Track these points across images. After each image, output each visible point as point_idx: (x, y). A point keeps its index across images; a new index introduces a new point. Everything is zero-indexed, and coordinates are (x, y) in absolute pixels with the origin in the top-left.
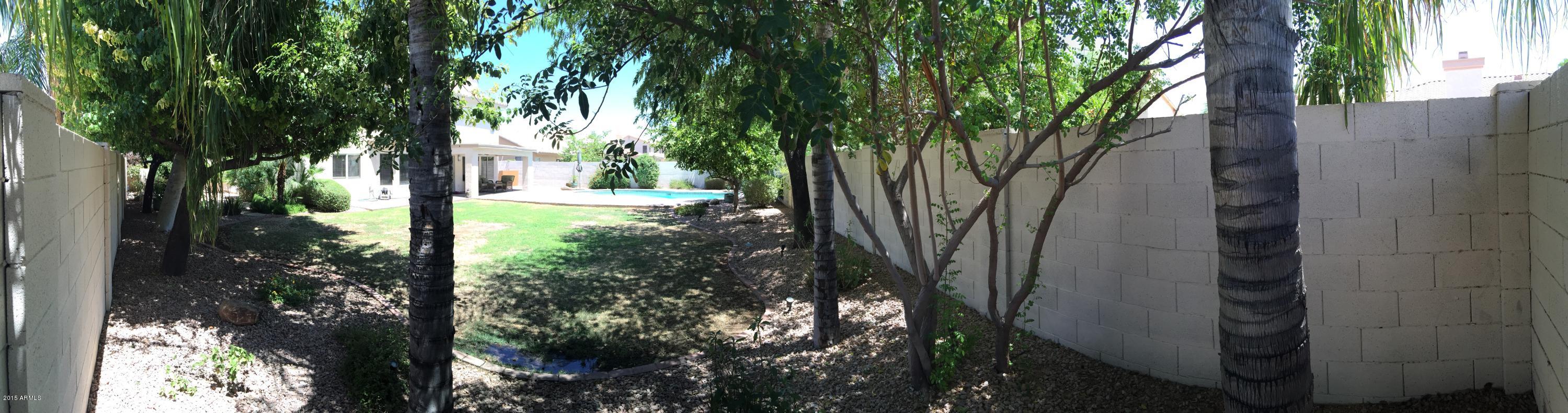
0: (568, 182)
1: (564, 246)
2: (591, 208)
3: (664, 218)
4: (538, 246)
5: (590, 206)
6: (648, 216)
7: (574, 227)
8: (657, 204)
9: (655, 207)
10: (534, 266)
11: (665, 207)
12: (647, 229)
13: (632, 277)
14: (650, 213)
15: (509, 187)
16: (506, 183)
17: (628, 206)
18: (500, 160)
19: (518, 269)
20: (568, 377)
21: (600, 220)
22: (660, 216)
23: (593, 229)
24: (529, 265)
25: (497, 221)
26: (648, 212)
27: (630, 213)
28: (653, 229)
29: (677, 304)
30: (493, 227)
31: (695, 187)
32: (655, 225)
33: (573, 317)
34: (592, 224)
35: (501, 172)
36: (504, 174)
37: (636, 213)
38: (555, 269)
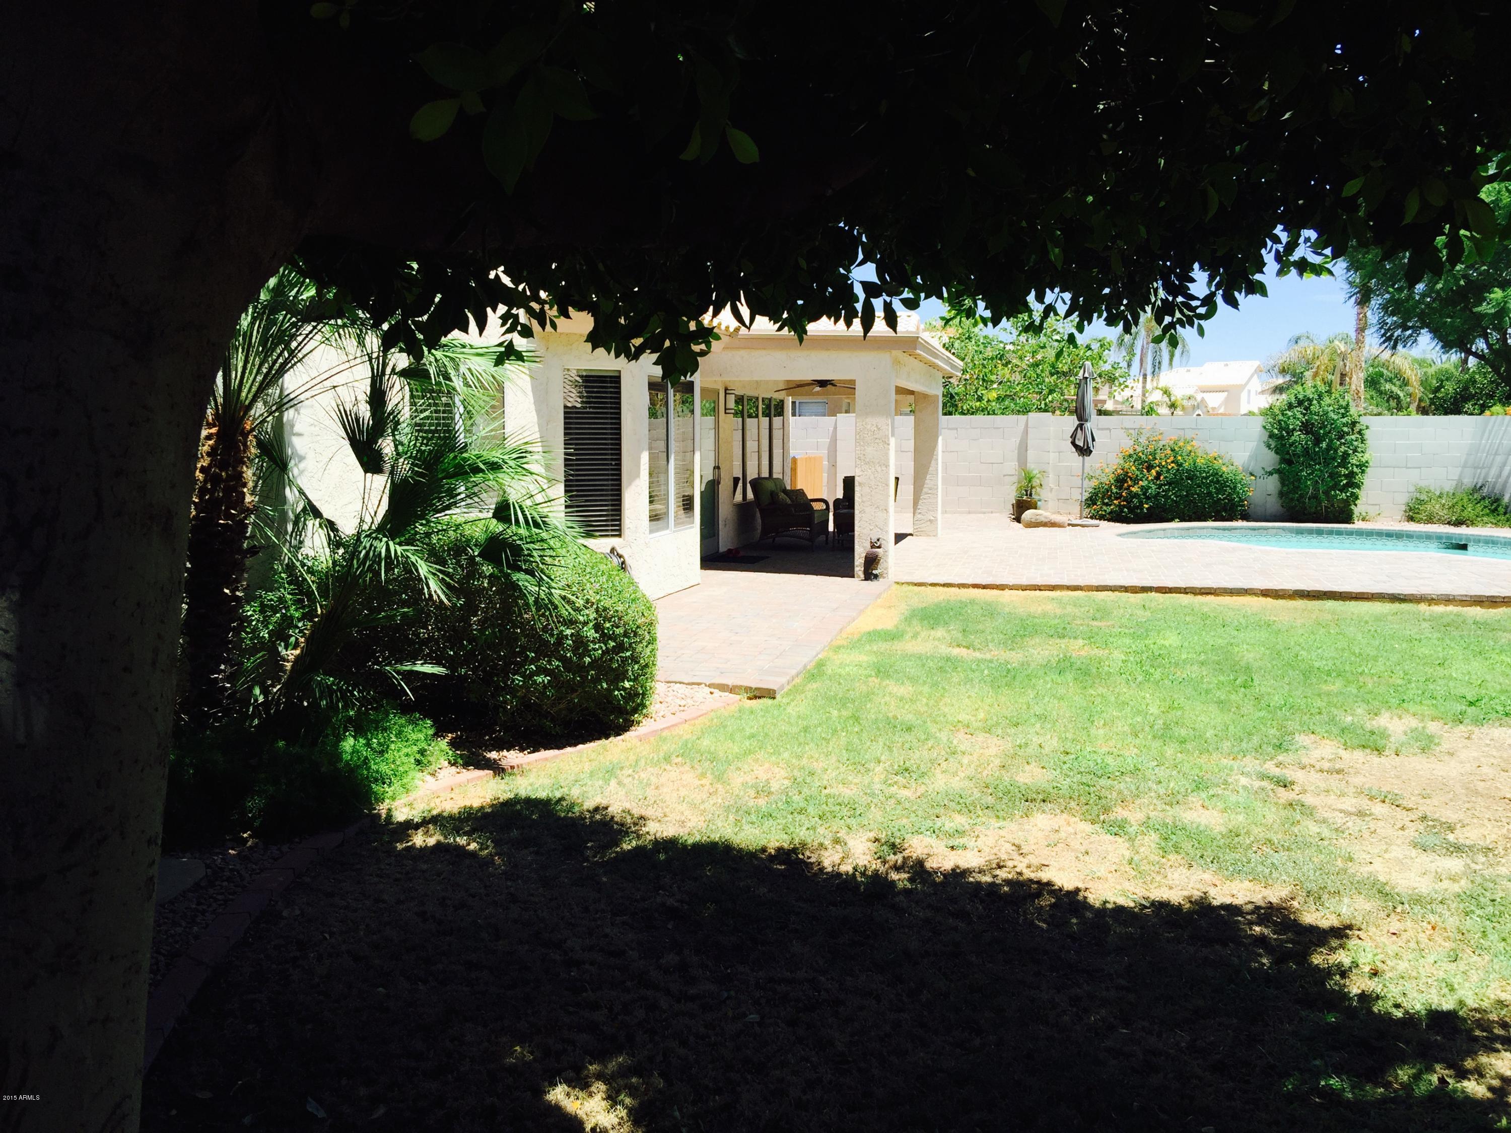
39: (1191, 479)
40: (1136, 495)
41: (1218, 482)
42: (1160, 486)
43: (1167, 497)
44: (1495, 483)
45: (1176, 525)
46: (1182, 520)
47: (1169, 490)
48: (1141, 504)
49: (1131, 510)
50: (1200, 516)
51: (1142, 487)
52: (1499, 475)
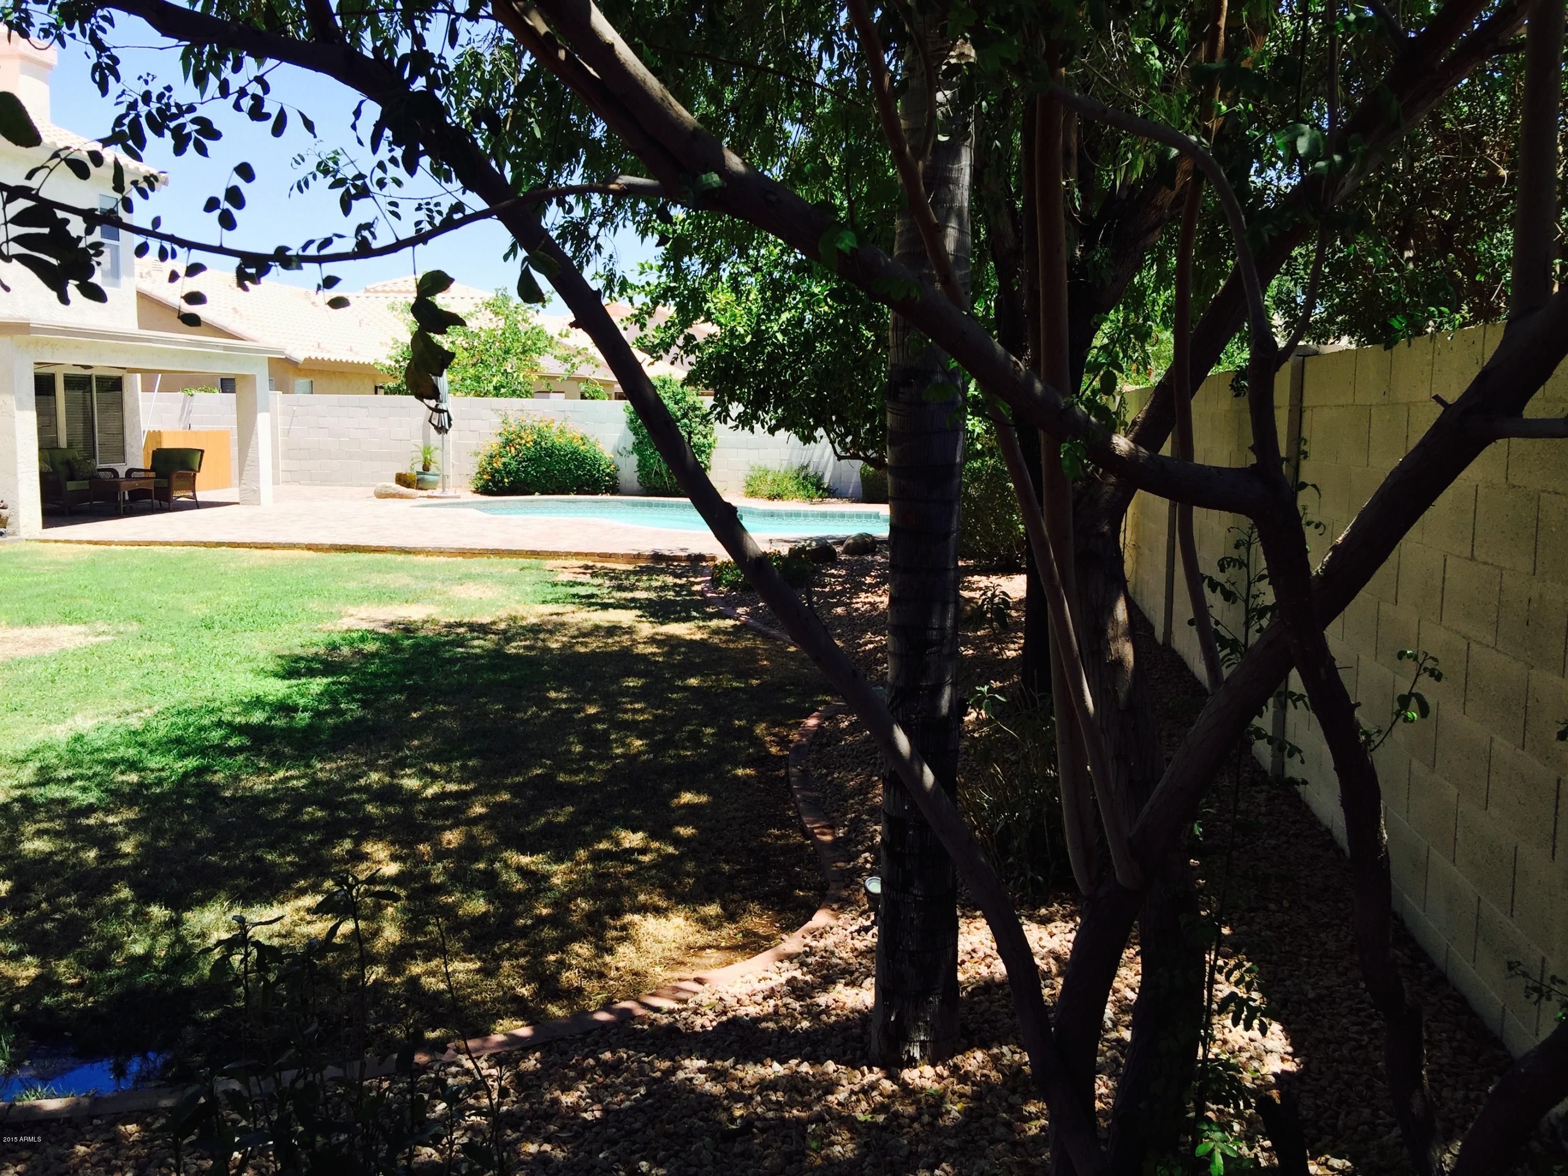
0: (404, 469)
1: (277, 689)
2: (442, 559)
3: (670, 595)
4: (181, 695)
5: (440, 552)
6: (620, 588)
7: (345, 623)
8: (665, 548)
9: (657, 557)
10: (133, 765)
11: (689, 558)
12: (596, 629)
13: (452, 787)
14: (633, 579)
15: (181, 496)
16: (167, 477)
17: (568, 555)
18: (148, 387)
19: (70, 780)
20: (53, 1104)
21: (450, 602)
22: (664, 588)
23: (408, 629)
24: (113, 764)
25: (69, 617)
26: (628, 573)
27: (566, 577)
28: (613, 630)
29: (546, 877)
30: (46, 641)
31: (831, 493)
32: (626, 617)
33: (175, 923)
34: (415, 613)
35: (155, 436)
36: (168, 444)
37: (586, 578)
38: (200, 771)
39: (550, 457)
40: (497, 471)
41: (577, 459)
42: (520, 463)
43: (528, 473)
44: (819, 463)
45: (537, 496)
46: (542, 493)
47: (527, 466)
48: (503, 478)
49: (495, 484)
50: (562, 490)
51: (504, 464)
52: (822, 456)
